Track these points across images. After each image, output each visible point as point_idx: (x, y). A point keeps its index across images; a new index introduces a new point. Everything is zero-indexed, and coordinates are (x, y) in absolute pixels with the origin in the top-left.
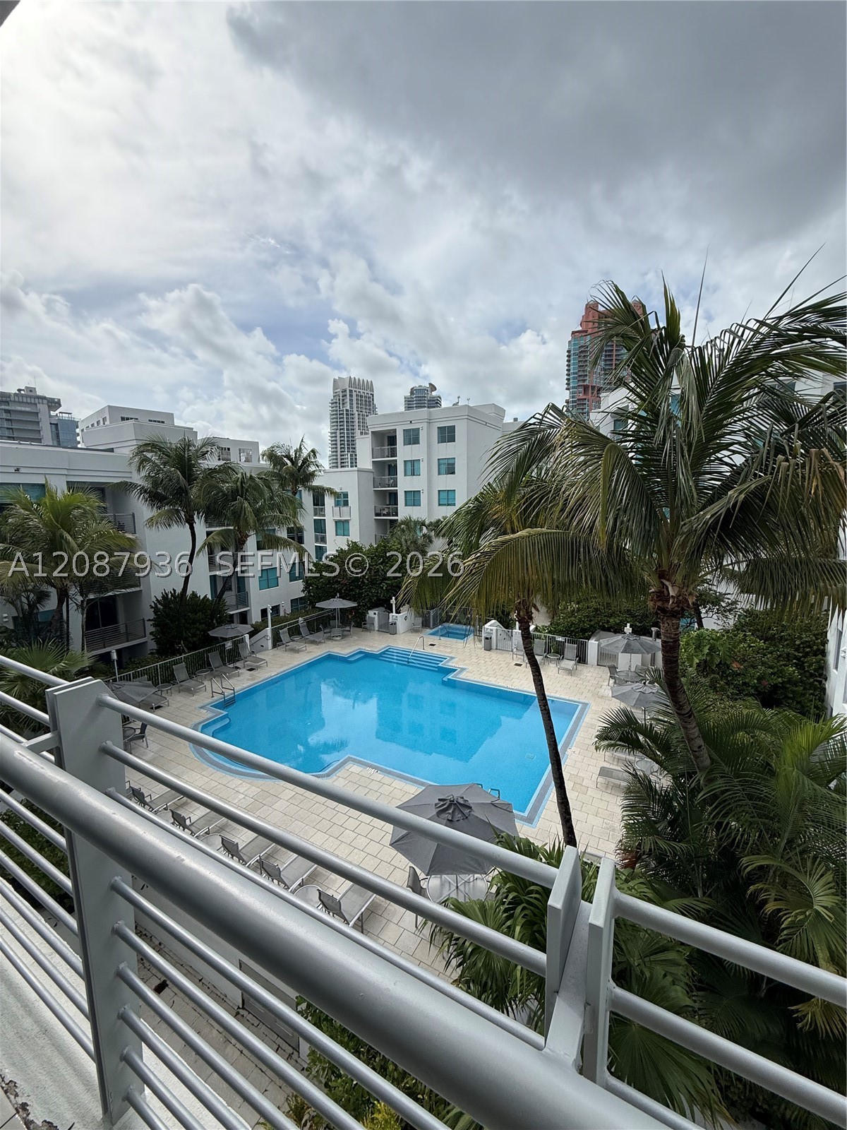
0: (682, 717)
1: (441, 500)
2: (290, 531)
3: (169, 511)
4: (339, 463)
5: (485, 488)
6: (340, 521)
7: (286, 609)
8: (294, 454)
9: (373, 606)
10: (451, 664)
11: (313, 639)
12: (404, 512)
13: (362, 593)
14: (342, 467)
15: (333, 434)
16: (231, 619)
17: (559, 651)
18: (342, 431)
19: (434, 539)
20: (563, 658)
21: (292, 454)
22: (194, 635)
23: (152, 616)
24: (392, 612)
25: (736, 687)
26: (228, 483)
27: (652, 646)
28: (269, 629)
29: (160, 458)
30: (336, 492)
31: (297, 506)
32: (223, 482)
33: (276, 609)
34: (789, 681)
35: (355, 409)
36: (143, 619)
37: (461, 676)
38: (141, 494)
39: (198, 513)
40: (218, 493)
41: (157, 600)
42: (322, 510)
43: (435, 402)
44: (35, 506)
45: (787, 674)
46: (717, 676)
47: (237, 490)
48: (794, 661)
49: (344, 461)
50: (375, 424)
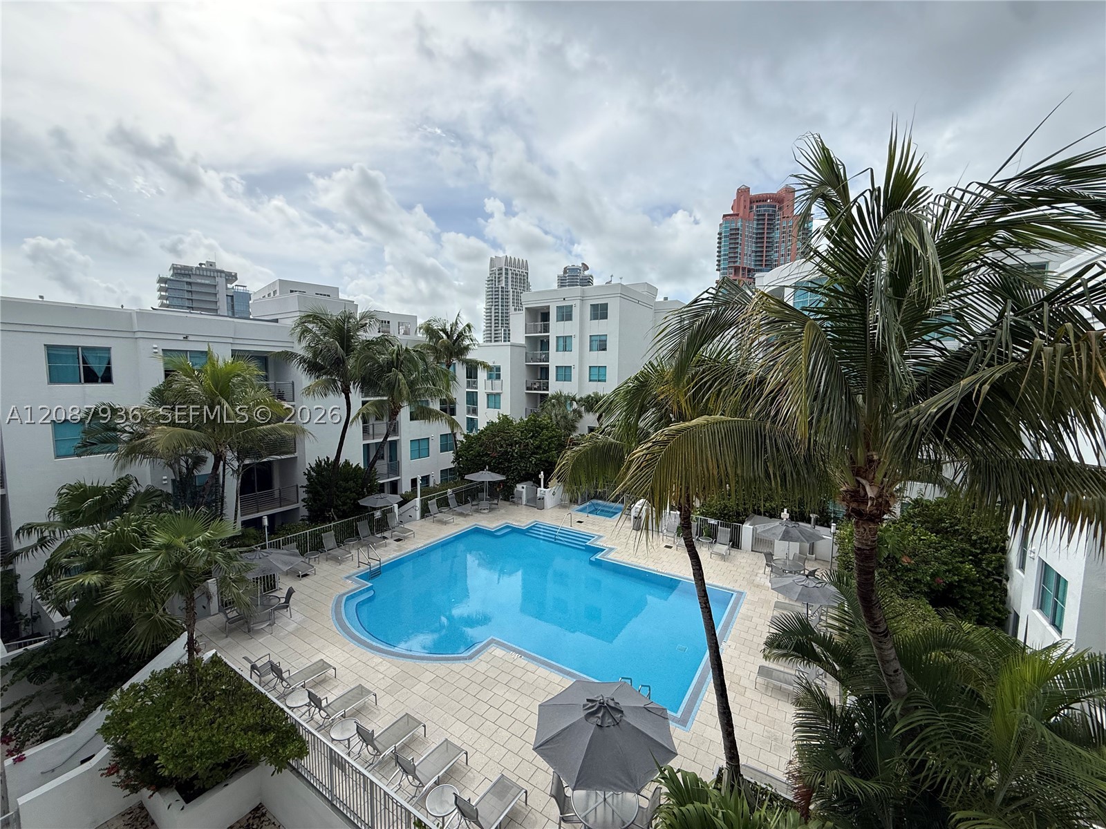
0: (876, 636)
1: (591, 376)
2: (443, 402)
3: (327, 380)
4: (493, 338)
5: (646, 367)
6: (492, 394)
7: (435, 480)
8: (450, 329)
9: (523, 480)
10: (599, 544)
11: (460, 511)
12: (555, 387)
13: (511, 467)
14: (495, 341)
15: (489, 310)
16: (381, 488)
17: (712, 535)
18: (497, 307)
19: (584, 415)
20: (715, 541)
21: (448, 328)
22: (344, 504)
23: (306, 483)
24: (540, 486)
25: (907, 583)
26: (383, 354)
27: (812, 534)
28: (418, 499)
29: (321, 329)
30: (489, 366)
31: (450, 378)
32: (380, 353)
33: (426, 479)
34: (966, 580)
35: (510, 287)
36: (297, 486)
37: (609, 557)
38: (300, 363)
39: (354, 384)
40: (374, 365)
41: (311, 467)
42: (475, 383)
43: (587, 281)
44: (196, 373)
45: (964, 572)
46: (886, 570)
47: (393, 362)
48: (970, 557)
49: (498, 335)
50: (530, 300)
